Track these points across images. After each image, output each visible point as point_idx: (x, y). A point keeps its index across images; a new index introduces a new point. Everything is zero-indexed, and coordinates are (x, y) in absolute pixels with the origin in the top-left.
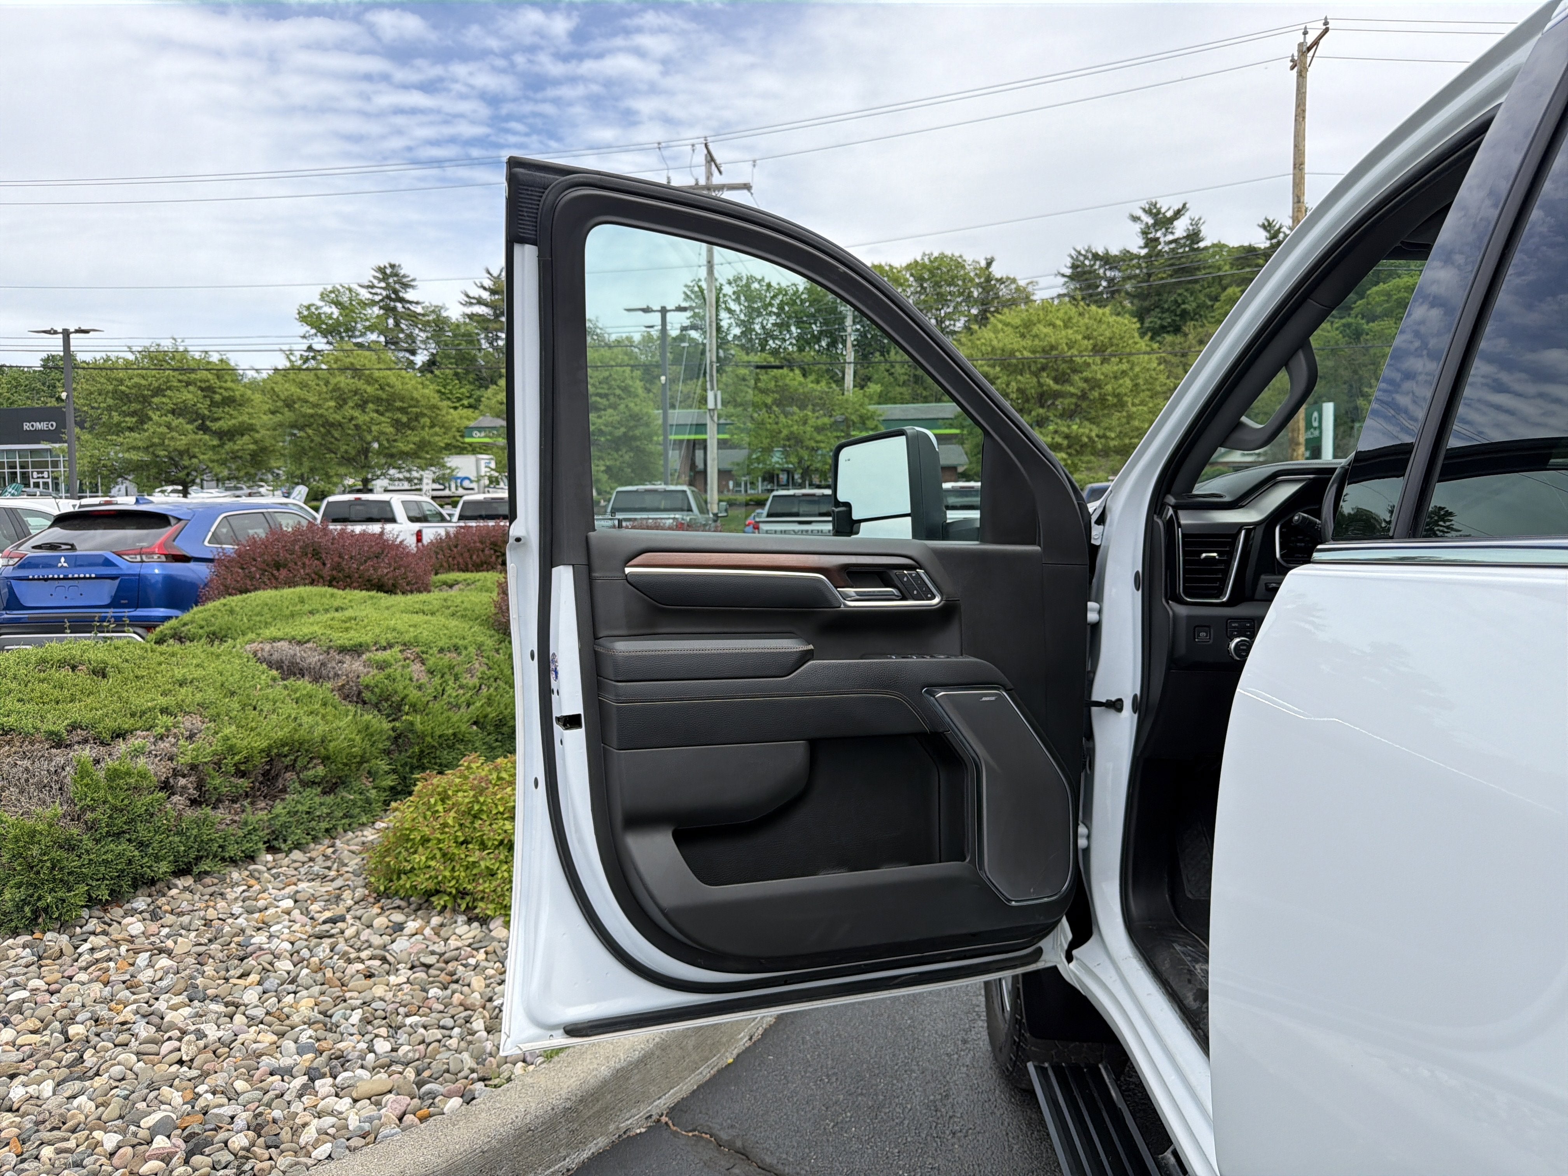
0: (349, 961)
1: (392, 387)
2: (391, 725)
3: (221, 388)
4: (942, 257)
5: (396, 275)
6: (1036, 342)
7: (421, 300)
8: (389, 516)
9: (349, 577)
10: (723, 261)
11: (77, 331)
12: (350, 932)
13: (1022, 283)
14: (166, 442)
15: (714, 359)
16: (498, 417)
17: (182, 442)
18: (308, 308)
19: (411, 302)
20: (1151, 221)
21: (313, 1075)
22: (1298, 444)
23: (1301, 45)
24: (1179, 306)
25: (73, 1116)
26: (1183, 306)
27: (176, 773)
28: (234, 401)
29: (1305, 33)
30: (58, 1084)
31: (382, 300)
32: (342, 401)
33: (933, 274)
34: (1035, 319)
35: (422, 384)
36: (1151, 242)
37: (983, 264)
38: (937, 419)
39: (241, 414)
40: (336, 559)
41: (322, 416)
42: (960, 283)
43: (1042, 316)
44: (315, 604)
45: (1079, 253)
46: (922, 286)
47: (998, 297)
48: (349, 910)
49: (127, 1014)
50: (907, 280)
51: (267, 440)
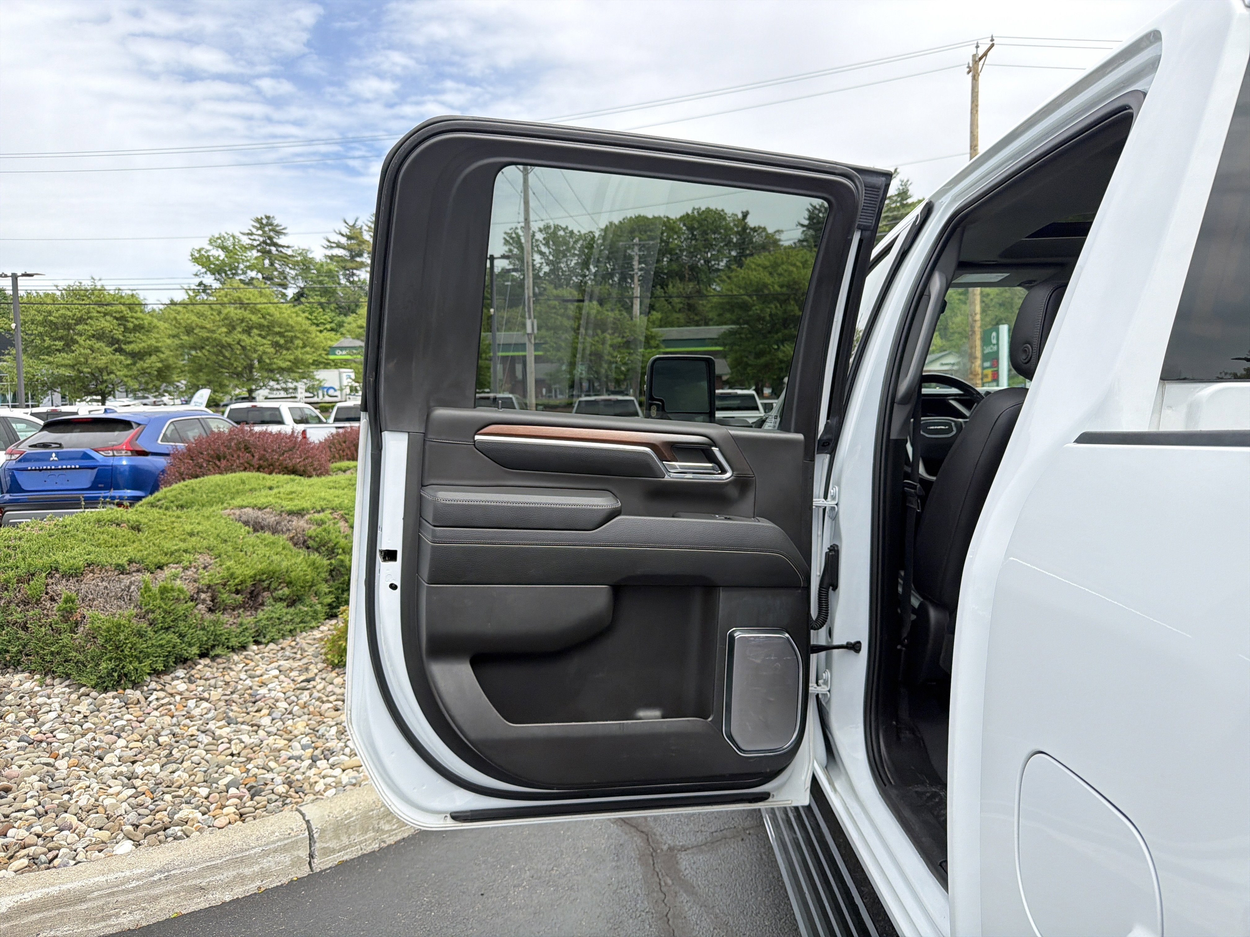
0: (323, 702)
1: (271, 316)
2: (329, 562)
3: (132, 317)
4: (708, 210)
5: (271, 225)
7: (291, 245)
8: (279, 419)
9: (272, 465)
10: (537, 218)
11: (23, 275)
12: (319, 687)
13: (770, 230)
14: (90, 361)
15: (531, 294)
16: (358, 339)
17: (102, 361)
18: (199, 251)
19: (283, 247)
21: (314, 759)
22: (975, 358)
23: (974, 56)
25: (177, 781)
27: (200, 591)
28: (143, 328)
29: (977, 47)
30: (163, 766)
31: (259, 245)
32: (232, 328)
33: (701, 225)
34: (779, 261)
35: (295, 313)
37: (740, 216)
38: (704, 339)
39: (150, 339)
40: (262, 452)
41: (215, 339)
42: (722, 231)
43: (785, 259)
44: (254, 485)
45: (815, 207)
46: (693, 234)
47: (752, 243)
48: (316, 675)
49: (193, 730)
50: (680, 229)
51: (171, 359)
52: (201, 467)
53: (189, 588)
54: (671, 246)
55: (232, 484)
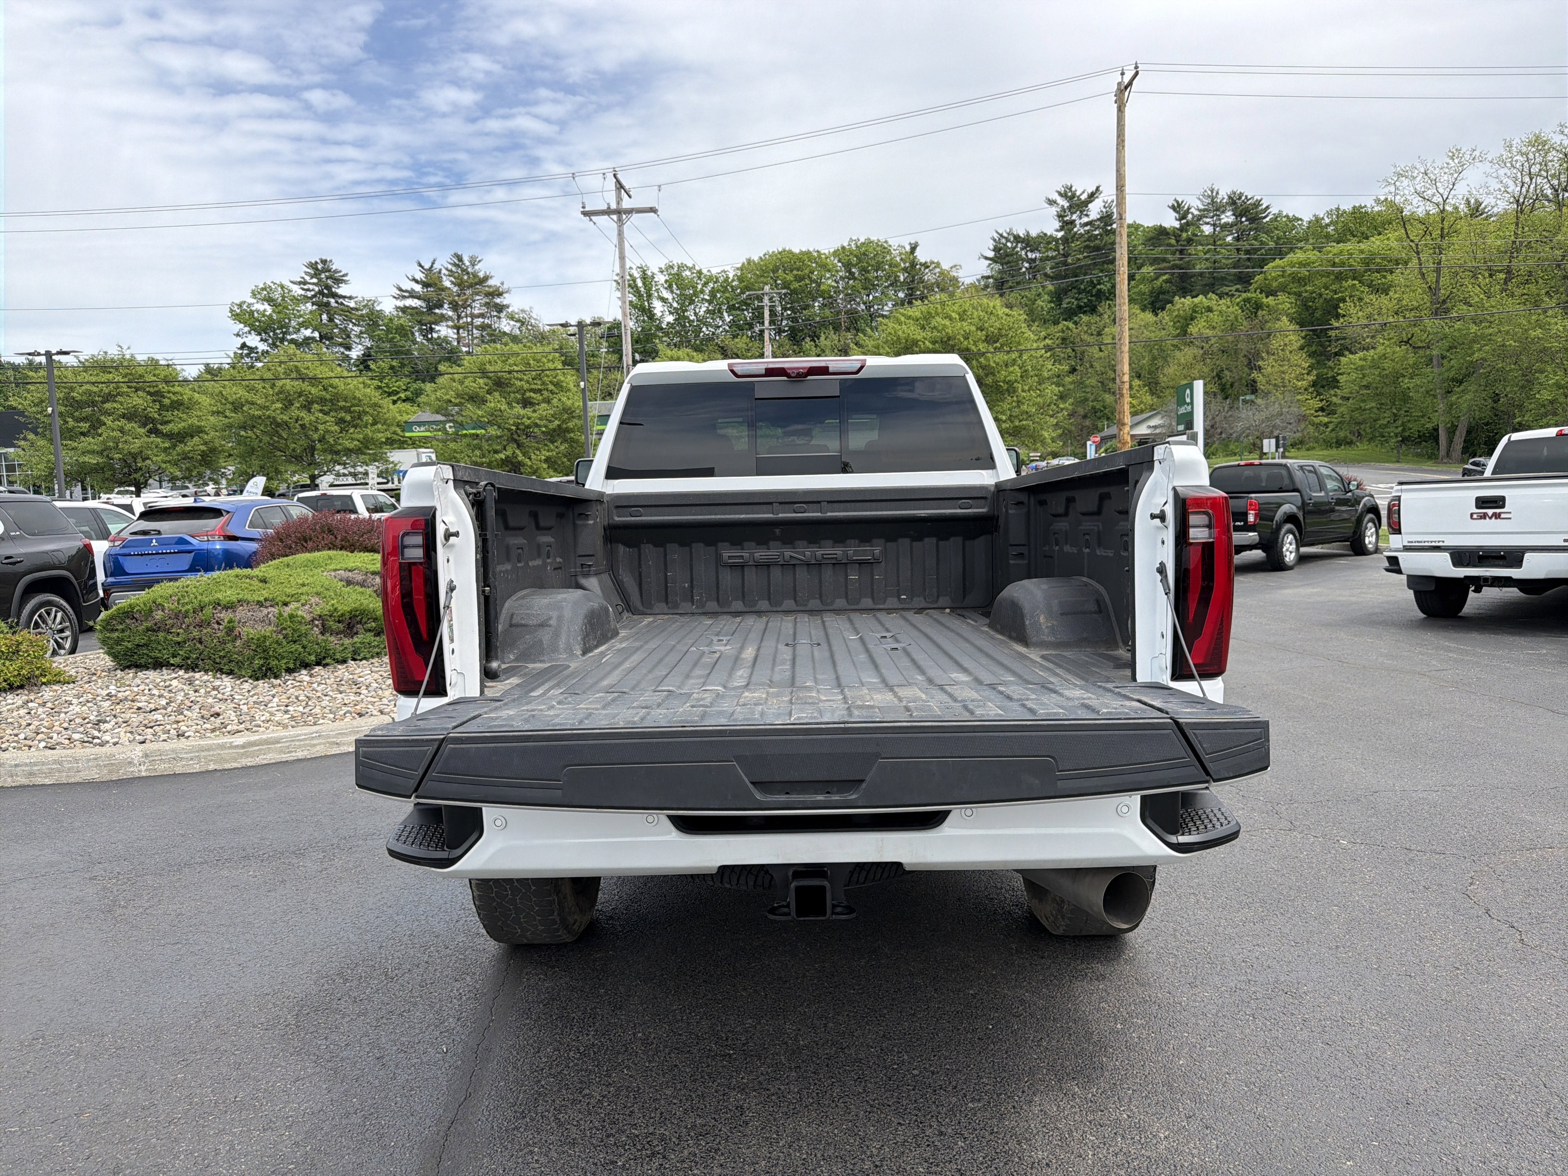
1: (334, 387)
3: (169, 392)
4: (869, 242)
5: (329, 271)
6: (935, 333)
7: (354, 295)
8: (352, 508)
11: (59, 353)
13: (945, 266)
14: (121, 445)
16: (437, 412)
17: (136, 445)
18: (240, 305)
19: (344, 297)
20: (1066, 204)
23: (1119, 84)
24: (1094, 287)
26: (1098, 287)
27: (314, 619)
28: (182, 404)
29: (1123, 74)
31: (314, 296)
33: (860, 261)
35: (364, 383)
36: (1067, 225)
37: (908, 248)
39: (191, 417)
42: (886, 267)
45: (1001, 235)
46: (850, 272)
47: (924, 281)
50: (835, 266)
51: (216, 441)
52: (290, 548)
53: (308, 617)
54: (822, 287)
55: (321, 560)
